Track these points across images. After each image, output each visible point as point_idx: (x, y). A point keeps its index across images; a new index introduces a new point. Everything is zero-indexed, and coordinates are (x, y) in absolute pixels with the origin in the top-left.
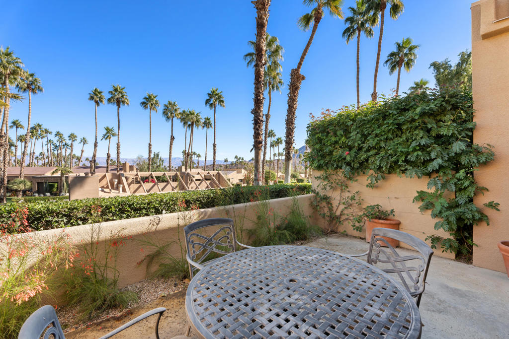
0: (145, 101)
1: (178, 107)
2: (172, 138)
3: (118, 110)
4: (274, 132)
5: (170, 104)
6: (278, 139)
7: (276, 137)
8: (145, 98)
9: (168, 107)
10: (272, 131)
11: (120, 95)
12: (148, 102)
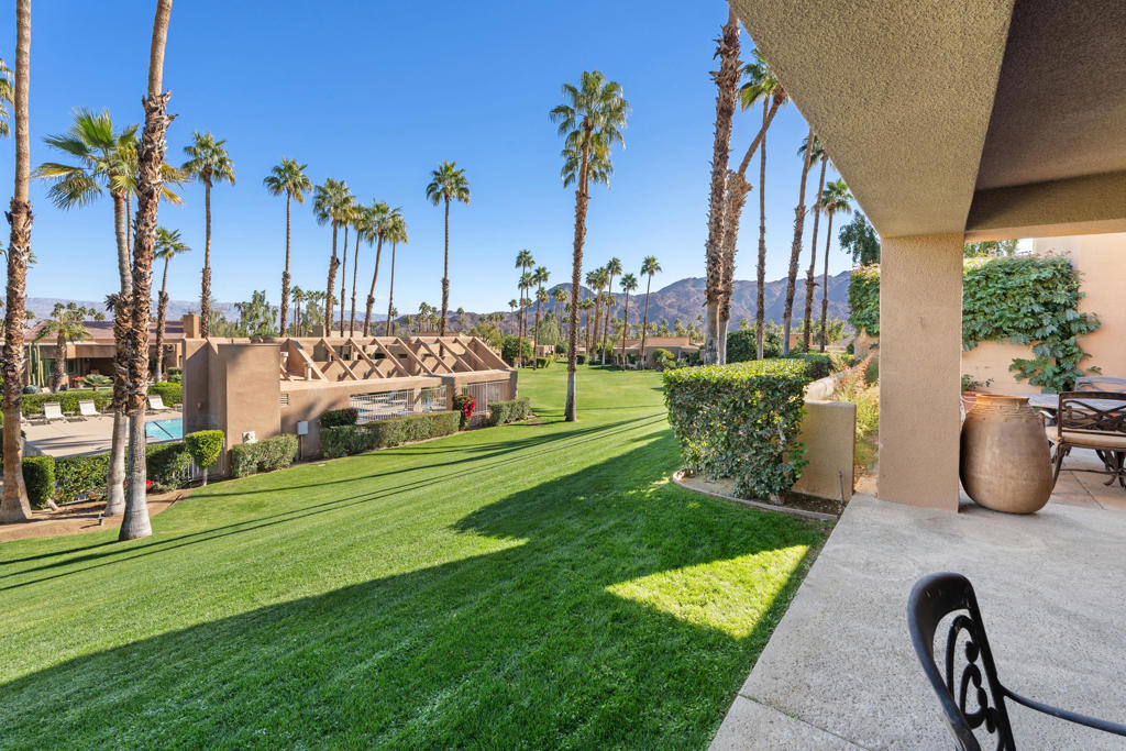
0: (276, 175)
1: (350, 193)
2: (335, 263)
3: (208, 192)
4: (530, 255)
5: (332, 185)
6: (538, 272)
7: (535, 267)
8: (278, 170)
9: (326, 193)
10: (526, 253)
11: (216, 158)
12: (282, 180)
